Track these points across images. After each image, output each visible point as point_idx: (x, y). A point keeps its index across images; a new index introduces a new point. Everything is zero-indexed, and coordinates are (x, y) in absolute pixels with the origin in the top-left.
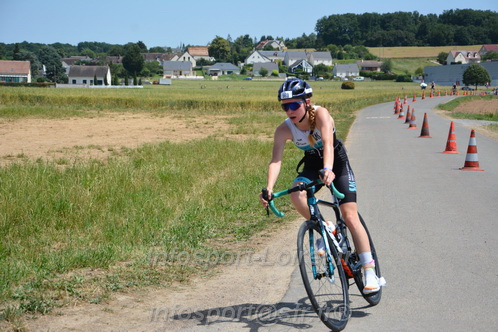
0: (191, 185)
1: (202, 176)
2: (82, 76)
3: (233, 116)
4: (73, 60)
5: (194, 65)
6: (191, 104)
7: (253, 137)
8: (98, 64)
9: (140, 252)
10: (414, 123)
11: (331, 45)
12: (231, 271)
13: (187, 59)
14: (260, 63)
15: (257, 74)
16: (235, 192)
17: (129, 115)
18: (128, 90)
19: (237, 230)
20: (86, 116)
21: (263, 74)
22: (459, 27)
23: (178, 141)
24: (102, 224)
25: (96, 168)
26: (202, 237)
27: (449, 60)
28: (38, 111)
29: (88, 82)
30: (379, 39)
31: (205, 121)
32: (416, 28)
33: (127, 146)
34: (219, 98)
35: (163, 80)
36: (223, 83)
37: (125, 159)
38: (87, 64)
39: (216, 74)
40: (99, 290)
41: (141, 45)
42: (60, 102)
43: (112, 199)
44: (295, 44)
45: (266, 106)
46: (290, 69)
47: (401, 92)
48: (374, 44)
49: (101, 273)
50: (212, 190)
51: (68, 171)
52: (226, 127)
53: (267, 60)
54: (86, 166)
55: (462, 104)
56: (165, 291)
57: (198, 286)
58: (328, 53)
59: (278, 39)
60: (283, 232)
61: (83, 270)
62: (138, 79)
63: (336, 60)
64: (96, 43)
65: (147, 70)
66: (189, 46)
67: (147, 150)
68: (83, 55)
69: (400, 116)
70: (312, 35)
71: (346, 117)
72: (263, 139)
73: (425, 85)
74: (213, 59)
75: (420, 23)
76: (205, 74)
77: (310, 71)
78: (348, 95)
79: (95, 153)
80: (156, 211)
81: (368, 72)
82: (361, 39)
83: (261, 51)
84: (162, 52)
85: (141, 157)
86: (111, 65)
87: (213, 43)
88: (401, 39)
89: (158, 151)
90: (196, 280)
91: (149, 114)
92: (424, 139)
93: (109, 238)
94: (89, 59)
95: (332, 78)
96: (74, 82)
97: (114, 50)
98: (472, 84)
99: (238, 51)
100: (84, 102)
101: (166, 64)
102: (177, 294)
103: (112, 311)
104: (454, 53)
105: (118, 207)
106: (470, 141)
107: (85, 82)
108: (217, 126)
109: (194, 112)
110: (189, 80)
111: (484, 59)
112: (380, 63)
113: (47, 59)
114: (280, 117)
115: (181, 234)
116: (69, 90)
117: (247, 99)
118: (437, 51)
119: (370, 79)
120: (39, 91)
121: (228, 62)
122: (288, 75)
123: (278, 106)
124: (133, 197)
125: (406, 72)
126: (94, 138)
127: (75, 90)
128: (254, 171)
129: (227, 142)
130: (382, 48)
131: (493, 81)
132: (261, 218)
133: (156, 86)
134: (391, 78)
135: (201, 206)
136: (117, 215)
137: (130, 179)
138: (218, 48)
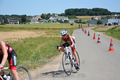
0: (37, 47)
1: (39, 45)
2: (12, 22)
3: (47, 31)
4: (10, 19)
5: (38, 20)
6: (37, 29)
7: (51, 36)
8: (16, 20)
9: (25, 62)
10: (86, 33)
11: (68, 16)
12: (46, 66)
13: (36, 19)
14: (52, 19)
15: (52, 22)
16: (47, 48)
17: (23, 31)
18: (23, 25)
19: (47, 57)
20: (13, 31)
21: (53, 22)
22: (96, 12)
23: (34, 37)
25: (15, 43)
26: (39, 59)
27: (94, 19)
28: (2, 30)
29: (14, 24)
31: (40, 32)
32: (87, 12)
33: (22, 38)
34: (43, 27)
35: (31, 23)
36: (44, 24)
37: (22, 41)
38: (13, 20)
39: (42, 22)
41: (25, 15)
42: (7, 28)
43: (19, 50)
44: (60, 15)
45: (54, 29)
46: (59, 21)
47: (84, 26)
48: (78, 15)
50: (42, 48)
51: (9, 44)
52: (45, 34)
53: (54, 19)
54: (13, 42)
55: (97, 29)
56: (31, 71)
57: (38, 69)
58: (68, 17)
59: (56, 14)
60: (58, 57)
62: (25, 23)
63: (69, 19)
64: (15, 15)
65: (27, 21)
66: (36, 16)
67: (27, 39)
68: (12, 18)
69: (83, 31)
70: (64, 13)
71: (71, 31)
72: (53, 36)
74: (42, 19)
75: (87, 11)
76: (40, 22)
77: (63, 21)
78: (72, 26)
79: (15, 40)
80: (29, 53)
81: (76, 21)
82: (75, 14)
83: (53, 17)
84: (30, 17)
85: (25, 41)
86: (19, 20)
88: (84, 14)
89: (29, 39)
90: (38, 68)
91: (27, 31)
92: (88, 36)
93: (18, 59)
94: (14, 18)
95: (68, 23)
97: (19, 16)
98: (99, 24)
100: (13, 28)
101: (31, 20)
102: (34, 72)
104: (95, 17)
106: (99, 37)
107: (13, 24)
108: (43, 33)
109: (38, 30)
110: (36, 23)
111: (101, 19)
112: (79, 19)
113: (4, 18)
114: (57, 31)
115: (34, 58)
116: (9, 25)
117: (50, 27)
118: (91, 17)
119: (77, 23)
120: (2, 26)
121: (45, 19)
122: (59, 22)
123: (56, 29)
124: (24, 50)
125: (85, 21)
126: (15, 36)
127: (11, 25)
128: (51, 44)
129: (45, 37)
130: (79, 16)
131: (103, 24)
132: (53, 54)
133: (29, 25)
134: (81, 23)
135: (39, 51)
136: (20, 54)
137: (23, 45)
138: (43, 16)
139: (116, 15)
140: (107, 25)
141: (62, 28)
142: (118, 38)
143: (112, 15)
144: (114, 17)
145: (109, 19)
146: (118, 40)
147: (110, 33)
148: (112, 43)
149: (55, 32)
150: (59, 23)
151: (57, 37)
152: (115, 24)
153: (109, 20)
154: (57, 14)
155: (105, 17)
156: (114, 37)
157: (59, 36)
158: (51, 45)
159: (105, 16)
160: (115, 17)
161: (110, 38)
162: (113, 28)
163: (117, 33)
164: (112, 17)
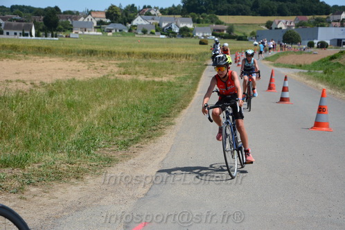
0: (89, 110)
1: (97, 104)
2: (14, 29)
3: (123, 62)
4: (7, 18)
5: (95, 24)
6: (92, 52)
7: (135, 77)
8: (25, 21)
9: (48, 157)
11: (192, 14)
12: (113, 172)
13: (90, 20)
14: (142, 25)
15: (140, 32)
16: (120, 116)
17: (47, 59)
18: (47, 41)
19: (120, 143)
20: (15, 58)
21: (145, 32)
22: (281, 3)
23: (81, 79)
24: (23, 137)
25: (20, 96)
26: (95, 147)
27: (273, 26)
29: (18, 34)
30: (226, 10)
31: (101, 64)
32: (251, 3)
33: (45, 81)
34: (112, 49)
35: (73, 34)
36: (115, 38)
37: (42, 90)
38: (17, 21)
39: (110, 31)
40: (17, 184)
41: (57, 8)
43: (30, 119)
44: (167, 12)
45: (145, 55)
46: (163, 29)
47: (240, 48)
48: (222, 13)
49: (19, 172)
50: (103, 114)
52: (116, 70)
53: (147, 23)
54: (13, 94)
55: (281, 57)
56: (65, 185)
57: (89, 181)
58: (190, 19)
59: (155, 8)
60: (152, 145)
61: (6, 169)
62: (54, 33)
63: (196, 24)
64: (24, 6)
65: (61, 27)
66: (92, 11)
67: (58, 84)
68: (14, 14)
69: (238, 65)
70: (179, 6)
71: (201, 64)
72: (142, 78)
73: (257, 43)
74: (108, 21)
76: (103, 31)
77: (177, 31)
78: (203, 49)
79: (20, 86)
80: (62, 128)
81: (218, 33)
82: (214, 10)
83: (143, 16)
84: (71, 14)
85: (54, 89)
86: (35, 23)
87: (109, 9)
88: (241, 10)
89: (67, 85)
90: (88, 178)
91: (61, 59)
93: (27, 146)
94: (18, 17)
95: (193, 36)
97: (36, 12)
98: (289, 43)
99: (126, 15)
101: (75, 23)
102: (74, 187)
103: (26, 199)
104: (277, 21)
105: (35, 124)
106: (284, 83)
107: (16, 34)
108: (110, 68)
109: (94, 58)
110: (91, 35)
111: (297, 26)
112: (226, 27)
114: (155, 64)
115: (79, 145)
116: (4, 39)
117: (132, 50)
118: (265, 19)
121: (120, 23)
122: (162, 34)
123: (154, 55)
124: (46, 118)
125: (244, 34)
126: (20, 75)
127: (8, 39)
128: (134, 101)
129: (116, 80)
130: (227, 17)
131: (303, 42)
132: (137, 134)
133: (68, 39)
134: (233, 38)
135: (95, 125)
136: (34, 131)
137: (45, 105)
138: (112, 13)
139: (344, 15)
140: (316, 45)
141: (172, 52)
143: (332, 17)
144: (338, 21)
145: (321, 26)
147: (322, 71)
148: (324, 104)
149: (150, 66)
150: (163, 36)
151: (153, 81)
152: (339, 43)
153: (320, 30)
155: (309, 22)
156: (333, 85)
157: (160, 79)
158: (135, 106)
159: (309, 17)
160: (342, 23)
161: (322, 86)
162: (332, 58)
164: (330, 23)
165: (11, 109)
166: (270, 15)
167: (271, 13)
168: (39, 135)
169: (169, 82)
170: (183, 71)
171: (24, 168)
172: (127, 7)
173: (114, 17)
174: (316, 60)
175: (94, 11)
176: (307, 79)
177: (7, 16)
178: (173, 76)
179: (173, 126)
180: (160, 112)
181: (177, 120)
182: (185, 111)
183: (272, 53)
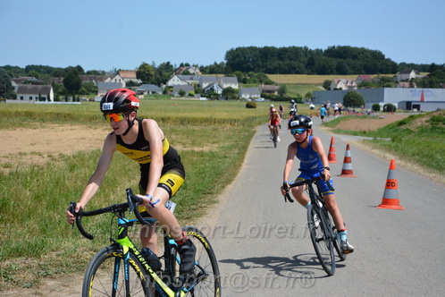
0: (116, 187)
1: (126, 179)
2: (29, 93)
4: (21, 80)
5: (124, 85)
8: (43, 84)
9: (69, 244)
11: (238, 72)
13: (118, 81)
14: (179, 85)
15: (176, 94)
17: (67, 126)
18: (68, 105)
20: (30, 127)
21: (182, 94)
22: (340, 60)
24: (38, 219)
25: (36, 172)
27: (332, 87)
29: (34, 98)
30: (276, 68)
32: (306, 60)
33: (65, 153)
35: (98, 98)
36: (147, 102)
37: (61, 164)
38: (33, 83)
39: (142, 94)
40: (31, 277)
41: (79, 68)
42: (9, 115)
43: (47, 198)
44: (208, 70)
45: (183, 121)
46: (204, 90)
48: (273, 72)
49: (34, 262)
51: (11, 174)
53: (185, 83)
54: (27, 170)
55: (342, 123)
58: (235, 78)
59: (194, 66)
61: (18, 259)
62: (76, 96)
63: (242, 85)
64: (41, 66)
65: (84, 89)
66: (120, 70)
67: (81, 156)
68: (29, 76)
70: (222, 64)
71: (248, 131)
73: (313, 106)
74: (140, 81)
75: (309, 56)
77: (220, 92)
78: (250, 113)
79: (37, 159)
81: (268, 94)
82: (262, 68)
83: (180, 76)
84: (96, 75)
85: (75, 163)
86: (53, 85)
87: (140, 68)
88: (294, 68)
89: (90, 157)
91: (84, 126)
93: (44, 231)
94: (34, 79)
95: (238, 98)
96: (22, 98)
97: (55, 72)
98: (351, 106)
99: (161, 75)
100: (30, 115)
101: (100, 85)
103: (41, 295)
104: (336, 81)
105: (53, 205)
106: (346, 153)
107: (31, 98)
111: (359, 86)
112: (277, 87)
114: (194, 131)
115: (105, 228)
116: (17, 105)
117: (168, 115)
118: (322, 79)
119: (268, 100)
121: (153, 83)
122: (202, 96)
123: (193, 121)
124: (66, 196)
125: (298, 95)
126: (36, 146)
127: (22, 105)
130: (278, 76)
131: (366, 104)
133: (92, 103)
134: (288, 100)
136: (51, 212)
137: (64, 181)
138: (144, 72)
139: (413, 75)
140: (382, 109)
141: (214, 117)
142: (417, 157)
143: (399, 76)
144: (407, 80)
145: (388, 86)
146: (416, 167)
147: (389, 139)
148: (393, 177)
149: (189, 133)
150: (204, 99)
151: (193, 151)
152: (409, 106)
153: (386, 90)
154: (196, 66)
155: (373, 82)
156: (403, 155)
157: (201, 149)
159: (372, 76)
160: (411, 83)
161: (390, 156)
162: (401, 123)
163: (417, 142)
164: (397, 82)
165: (25, 187)
166: (328, 74)
167: (329, 71)
168: (57, 217)
169: (211, 152)
170: (227, 138)
171: (40, 258)
172: (162, 65)
173: (146, 77)
174: (383, 126)
175: (123, 71)
176: (373, 148)
177: (21, 77)
178: (216, 145)
179: (216, 205)
180: (201, 187)
181: (220, 197)
182: (230, 187)
183: (332, 118)
